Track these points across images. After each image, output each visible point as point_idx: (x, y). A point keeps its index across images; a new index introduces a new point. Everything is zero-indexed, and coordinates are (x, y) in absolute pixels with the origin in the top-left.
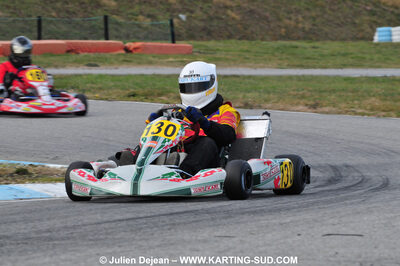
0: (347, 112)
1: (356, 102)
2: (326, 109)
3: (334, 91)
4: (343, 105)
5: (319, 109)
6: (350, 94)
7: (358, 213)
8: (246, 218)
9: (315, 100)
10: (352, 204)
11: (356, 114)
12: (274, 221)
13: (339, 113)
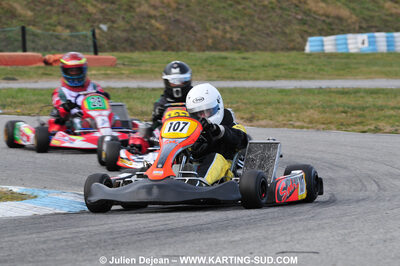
0: (284, 125)
1: (293, 114)
2: (263, 122)
3: (269, 103)
4: (281, 118)
5: (255, 123)
6: (287, 106)
7: (310, 230)
8: (191, 236)
9: (251, 112)
10: (300, 220)
11: (294, 127)
12: (223, 239)
13: (277, 127)
